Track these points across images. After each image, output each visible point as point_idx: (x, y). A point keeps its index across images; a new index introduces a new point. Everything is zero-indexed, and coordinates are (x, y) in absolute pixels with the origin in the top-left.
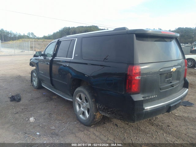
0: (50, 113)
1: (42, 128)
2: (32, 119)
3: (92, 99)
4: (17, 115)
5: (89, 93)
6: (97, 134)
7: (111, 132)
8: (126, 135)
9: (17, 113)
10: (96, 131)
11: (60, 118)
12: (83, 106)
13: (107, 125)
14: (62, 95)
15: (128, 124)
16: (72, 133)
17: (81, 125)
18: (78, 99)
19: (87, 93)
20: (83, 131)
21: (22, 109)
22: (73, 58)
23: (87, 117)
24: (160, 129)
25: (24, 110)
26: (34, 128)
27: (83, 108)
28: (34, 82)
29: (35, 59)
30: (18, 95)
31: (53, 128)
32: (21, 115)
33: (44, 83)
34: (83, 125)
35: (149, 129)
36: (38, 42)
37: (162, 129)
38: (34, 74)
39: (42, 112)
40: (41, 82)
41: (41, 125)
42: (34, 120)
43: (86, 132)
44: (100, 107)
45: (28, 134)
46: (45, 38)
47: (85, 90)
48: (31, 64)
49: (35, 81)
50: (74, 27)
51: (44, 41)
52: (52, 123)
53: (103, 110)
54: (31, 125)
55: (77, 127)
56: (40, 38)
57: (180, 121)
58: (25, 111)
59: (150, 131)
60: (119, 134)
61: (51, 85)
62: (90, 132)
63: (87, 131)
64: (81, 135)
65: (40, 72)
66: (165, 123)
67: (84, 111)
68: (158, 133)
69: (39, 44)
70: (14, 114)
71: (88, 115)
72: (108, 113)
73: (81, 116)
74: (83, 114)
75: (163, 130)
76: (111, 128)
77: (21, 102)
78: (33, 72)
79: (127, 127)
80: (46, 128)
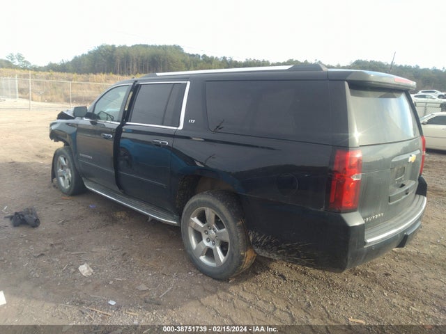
0: (124, 252)
1: (117, 288)
2: (84, 269)
3: (236, 221)
4: (43, 261)
5: (229, 208)
6: (249, 297)
7: (275, 292)
8: (308, 297)
9: (42, 255)
10: (243, 290)
11: (151, 263)
12: (207, 236)
13: (263, 276)
14: (147, 211)
15: (305, 274)
16: (192, 298)
17: (206, 280)
18: (196, 220)
19: (222, 208)
20: (214, 293)
21: (51, 245)
22: (181, 127)
23: (222, 260)
24: (372, 282)
25: (56, 247)
26: (96, 288)
27: (208, 240)
28: (61, 179)
29: (68, 124)
30: (30, 211)
31: (143, 287)
32: (54, 260)
33: (92, 181)
34: (210, 279)
35: (351, 281)
36: (36, 78)
37: (376, 281)
38: (62, 159)
39: (104, 250)
40: (83, 179)
41: (111, 282)
42: (92, 271)
43: (221, 294)
44: (258, 238)
45: (88, 306)
46: (53, 68)
47: (218, 201)
48: (55, 135)
49: (64, 177)
50: (124, 47)
51: (51, 75)
52: (137, 277)
53: (264, 246)
54: (87, 284)
55: (199, 284)
56: (40, 67)
57: (406, 264)
58: (61, 249)
59: (354, 287)
60: (293, 296)
61: (116, 188)
62: (231, 294)
63: (223, 293)
64: (212, 300)
65: (81, 155)
66: (378, 268)
67: (213, 247)
68: (371, 290)
69: (39, 84)
70: (35, 257)
71: (223, 258)
72: (279, 252)
73: (203, 259)
74: (210, 253)
75: (379, 283)
76: (273, 282)
77: (41, 228)
78: (59, 156)
79: (305, 279)
80: (125, 288)
